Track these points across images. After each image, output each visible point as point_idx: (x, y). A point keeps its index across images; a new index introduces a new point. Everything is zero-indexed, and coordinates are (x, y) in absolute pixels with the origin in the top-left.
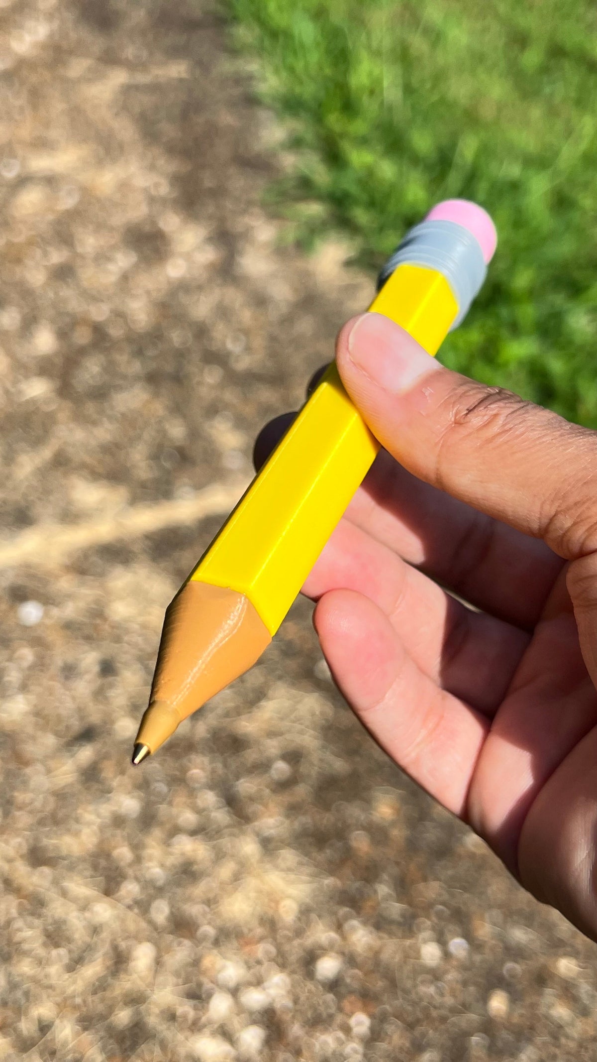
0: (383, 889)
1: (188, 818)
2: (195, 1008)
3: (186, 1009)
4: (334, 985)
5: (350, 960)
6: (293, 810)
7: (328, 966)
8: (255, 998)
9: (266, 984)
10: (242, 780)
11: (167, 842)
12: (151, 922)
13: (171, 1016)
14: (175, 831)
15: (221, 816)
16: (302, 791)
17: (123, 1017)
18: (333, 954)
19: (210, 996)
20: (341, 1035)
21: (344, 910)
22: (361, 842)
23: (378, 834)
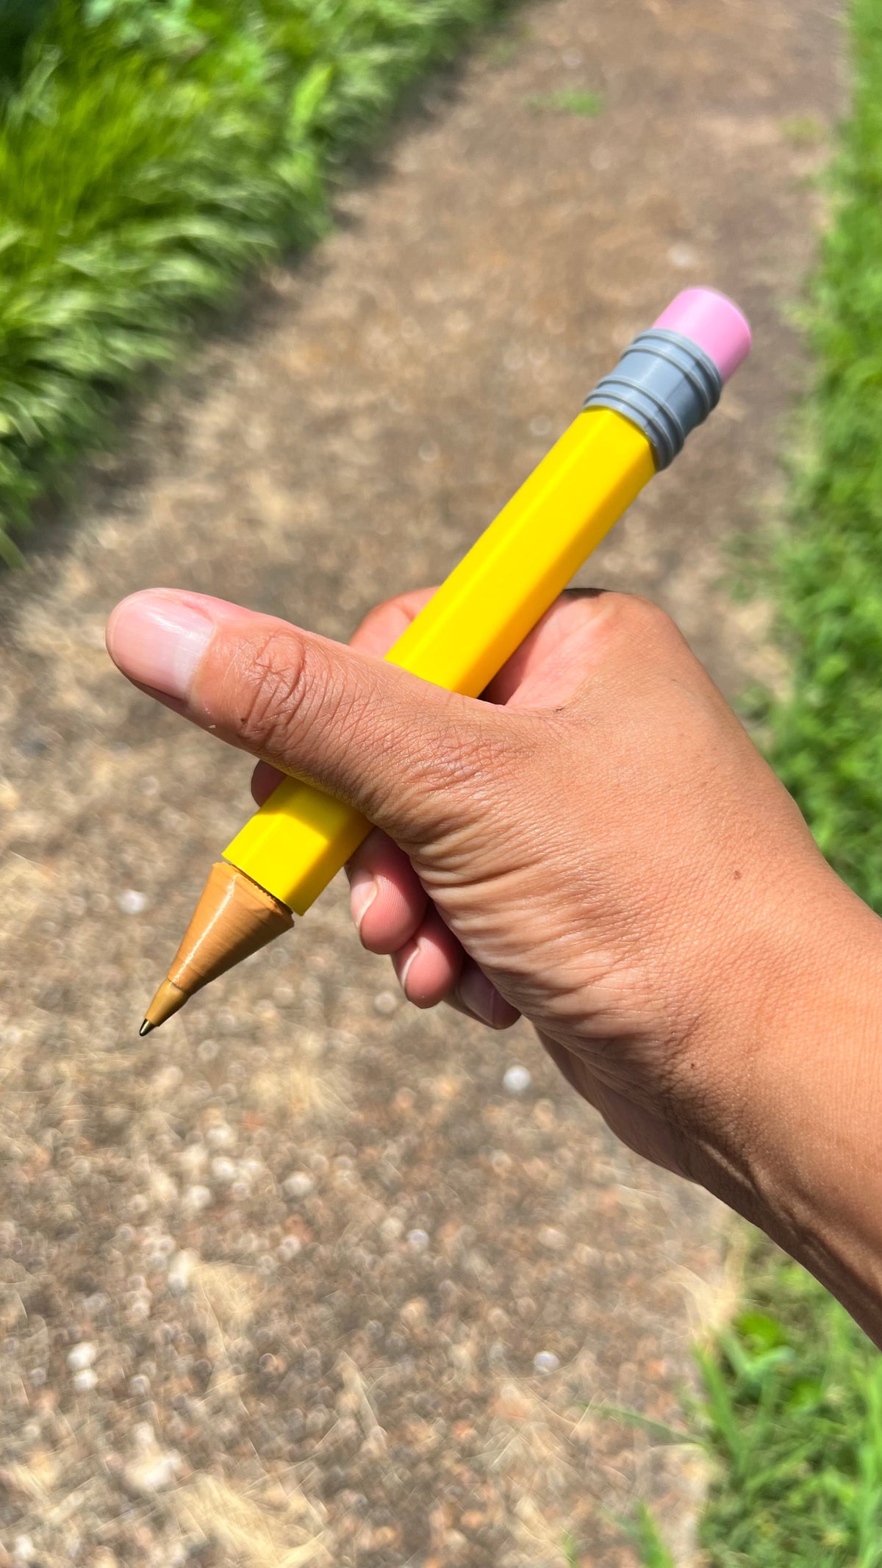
0: (393, 1149)
1: (285, 991)
2: (174, 1143)
3: (167, 1139)
4: (291, 1200)
5: (323, 1189)
6: (370, 1037)
7: (300, 1182)
8: (224, 1167)
9: (241, 1162)
10: (349, 988)
11: (254, 1000)
12: (195, 1053)
13: (151, 1136)
14: (266, 995)
15: (313, 1005)
16: (388, 1029)
17: (116, 1113)
18: (312, 1175)
19: (193, 1141)
20: (267, 1243)
21: (348, 1145)
22: (403, 1102)
23: (423, 1102)
